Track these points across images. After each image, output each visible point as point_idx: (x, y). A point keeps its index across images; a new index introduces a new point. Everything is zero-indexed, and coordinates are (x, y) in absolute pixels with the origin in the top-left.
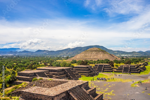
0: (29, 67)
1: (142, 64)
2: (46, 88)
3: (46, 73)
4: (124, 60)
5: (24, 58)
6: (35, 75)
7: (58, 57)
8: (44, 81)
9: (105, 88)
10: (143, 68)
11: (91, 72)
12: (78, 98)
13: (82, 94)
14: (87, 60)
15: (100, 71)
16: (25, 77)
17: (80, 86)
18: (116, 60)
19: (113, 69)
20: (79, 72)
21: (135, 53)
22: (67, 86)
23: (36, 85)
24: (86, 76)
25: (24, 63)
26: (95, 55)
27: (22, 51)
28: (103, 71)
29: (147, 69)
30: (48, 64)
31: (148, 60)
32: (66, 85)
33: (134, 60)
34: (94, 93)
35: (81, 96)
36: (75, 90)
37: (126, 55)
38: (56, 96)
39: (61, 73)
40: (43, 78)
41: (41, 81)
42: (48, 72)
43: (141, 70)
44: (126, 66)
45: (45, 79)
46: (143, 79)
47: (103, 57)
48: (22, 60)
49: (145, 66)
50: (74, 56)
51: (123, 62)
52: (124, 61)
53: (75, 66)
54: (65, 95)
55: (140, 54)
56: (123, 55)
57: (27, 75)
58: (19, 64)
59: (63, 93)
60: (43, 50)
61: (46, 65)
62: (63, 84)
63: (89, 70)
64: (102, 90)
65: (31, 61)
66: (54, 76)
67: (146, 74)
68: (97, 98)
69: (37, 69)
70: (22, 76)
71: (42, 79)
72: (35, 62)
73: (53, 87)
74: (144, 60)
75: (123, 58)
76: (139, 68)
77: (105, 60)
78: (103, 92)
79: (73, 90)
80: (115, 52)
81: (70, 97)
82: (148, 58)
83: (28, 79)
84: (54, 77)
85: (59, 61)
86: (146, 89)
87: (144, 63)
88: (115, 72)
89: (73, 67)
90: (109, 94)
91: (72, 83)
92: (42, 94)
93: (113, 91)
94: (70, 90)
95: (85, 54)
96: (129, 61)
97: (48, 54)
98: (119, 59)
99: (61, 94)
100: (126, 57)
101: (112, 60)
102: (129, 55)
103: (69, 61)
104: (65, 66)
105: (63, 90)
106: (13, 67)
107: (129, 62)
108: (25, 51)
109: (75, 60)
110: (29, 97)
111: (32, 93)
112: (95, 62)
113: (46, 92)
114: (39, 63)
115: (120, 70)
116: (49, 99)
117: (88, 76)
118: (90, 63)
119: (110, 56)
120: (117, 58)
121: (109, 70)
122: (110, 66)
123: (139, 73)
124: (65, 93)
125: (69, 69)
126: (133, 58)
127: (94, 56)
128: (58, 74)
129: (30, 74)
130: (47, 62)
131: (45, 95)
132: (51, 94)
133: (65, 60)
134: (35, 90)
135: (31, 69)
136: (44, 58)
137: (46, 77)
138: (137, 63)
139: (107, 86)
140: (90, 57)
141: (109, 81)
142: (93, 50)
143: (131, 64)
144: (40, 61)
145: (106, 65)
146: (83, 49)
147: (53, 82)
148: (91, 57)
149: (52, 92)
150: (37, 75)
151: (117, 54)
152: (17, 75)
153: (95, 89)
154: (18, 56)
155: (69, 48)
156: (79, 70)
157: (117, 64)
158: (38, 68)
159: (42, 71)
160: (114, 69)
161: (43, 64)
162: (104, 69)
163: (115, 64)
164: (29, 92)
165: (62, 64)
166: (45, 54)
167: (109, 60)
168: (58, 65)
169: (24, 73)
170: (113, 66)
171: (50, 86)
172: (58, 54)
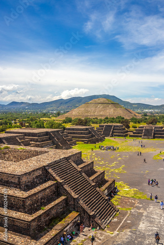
2: (11, 162)
3: (19, 139)
4: (147, 117)
6: (1, 141)
7: (43, 113)
8: (10, 151)
9: (111, 161)
11: (93, 136)
12: (63, 177)
13: (69, 171)
14: (89, 117)
15: (108, 135)
17: (67, 159)
18: (135, 117)
19: (127, 132)
20: (73, 137)
22: (45, 159)
24: (85, 143)
26: (102, 110)
28: (112, 134)
30: (26, 124)
32: (45, 157)
33: (162, 117)
34: (91, 169)
35: (67, 175)
36: (57, 165)
37: (150, 111)
38: (26, 174)
39: (44, 139)
40: (11, 146)
41: (5, 151)
42: (23, 137)
44: (147, 128)
45: (14, 148)
47: (114, 113)
50: (68, 112)
51: (145, 121)
52: (146, 119)
53: (67, 127)
54: (41, 172)
56: (147, 110)
59: (37, 169)
60: (20, 102)
61: (22, 125)
62: (40, 156)
63: (90, 133)
64: (106, 164)
66: (33, 142)
68: (94, 177)
69: (5, 133)
71: (7, 148)
72: (6, 122)
73: (23, 160)
75: (146, 115)
77: (117, 118)
78: (109, 167)
79: (54, 164)
80: (134, 106)
81: (48, 176)
84: (33, 144)
85: (44, 119)
88: (131, 136)
89: (64, 129)
90: (117, 171)
91: (54, 154)
92: (3, 171)
93: (124, 166)
94: (49, 165)
95: (87, 109)
96: (154, 120)
97: (27, 109)
98: (139, 117)
99: (34, 171)
100: (151, 113)
101: (128, 118)
102: (156, 111)
103: (58, 120)
104: (51, 127)
105: (37, 165)
107: (154, 122)
109: (69, 118)
112: (101, 121)
113: (9, 169)
114: (13, 122)
115: (137, 134)
116: (14, 179)
117: (87, 143)
118: (93, 123)
119: (126, 112)
120: (137, 114)
121: (122, 133)
122: (124, 127)
124: (41, 169)
125: (58, 131)
126: (162, 114)
127: (100, 112)
128: (39, 140)
130: (25, 121)
131: (7, 174)
132: (17, 172)
133: (54, 118)
136: (21, 115)
137: (19, 144)
139: (115, 159)
140: (94, 112)
142: (99, 101)
143: (157, 123)
144: (15, 120)
145: (117, 126)
146: (83, 101)
147: (25, 152)
148: (96, 114)
149: (20, 168)
150: (4, 141)
151: (137, 108)
153: (93, 163)
155: (62, 99)
156: (74, 133)
157: (135, 125)
158: (8, 130)
159: (12, 135)
160: (130, 131)
161: (18, 124)
162: (113, 132)
163: (131, 124)
165: (46, 124)
166: (24, 108)
167: (123, 118)
168: (41, 126)
170: (128, 127)
171: (19, 158)
172: (43, 108)
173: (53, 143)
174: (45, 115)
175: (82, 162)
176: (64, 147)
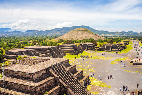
0: (17, 46)
1: (123, 43)
2: (28, 66)
3: (33, 52)
4: (108, 39)
5: (15, 38)
6: (21, 53)
8: (27, 59)
9: (86, 65)
10: (123, 47)
11: (76, 50)
12: (58, 74)
13: (62, 71)
14: (73, 39)
15: (84, 50)
16: (12, 56)
17: (61, 63)
18: (100, 39)
19: (96, 47)
20: (64, 51)
21: (118, 33)
22: (48, 64)
23: (19, 63)
24: (71, 54)
25: (14, 43)
26: (81, 35)
27: (12, 31)
28: (87, 49)
29: (127, 48)
30: (36, 43)
31: (130, 40)
32: (48, 63)
33: (116, 39)
34: (74, 69)
35: (60, 73)
37: (109, 35)
38: (36, 73)
39: (47, 52)
41: (24, 59)
42: (34, 51)
43: (122, 48)
44: (108, 45)
45: (29, 57)
46: (123, 57)
47: (88, 36)
48: (13, 39)
49: (126, 45)
50: (61, 36)
51: (106, 41)
52: (107, 40)
53: (61, 45)
54: (45, 72)
55: (122, 34)
56: (107, 35)
57: (14, 53)
58: (9, 44)
59: (43, 70)
60: (33, 30)
61: (34, 44)
62: (44, 62)
63: (74, 48)
64: (84, 66)
65: (21, 40)
66: (40, 54)
67: (126, 52)
68: (77, 74)
69: (24, 48)
70: (10, 54)
71: (25, 57)
72: (24, 42)
74: (126, 40)
76: (120, 47)
77: (90, 39)
78: (85, 68)
79: (53, 67)
80: (100, 32)
81: (50, 74)
82: (130, 38)
83: (15, 57)
84: (40, 55)
85: (47, 40)
86: (124, 66)
87: (125, 42)
88: (98, 50)
89: (59, 46)
90: (90, 71)
91: (53, 61)
92: (23, 71)
93: (94, 67)
94: (50, 67)
95: (72, 34)
96: (112, 40)
97: (37, 34)
98: (103, 39)
99: (41, 71)
100: (110, 36)
101: (96, 40)
102: (113, 35)
103: (56, 40)
104: (51, 45)
105: (43, 67)
106: (3, 46)
107: (112, 42)
108: (16, 31)
109: (62, 40)
110: (11, 74)
111: (14, 71)
112: (81, 41)
113: (27, 70)
114: (29, 42)
115: (102, 49)
116: (29, 75)
117: (72, 54)
118: (76, 42)
119: (95, 36)
120: (101, 37)
121: (93, 48)
122: (94, 45)
123: (120, 51)
124: (45, 70)
125: (55, 47)
126: (116, 37)
128: (44, 52)
129: (17, 53)
130: (36, 41)
131: (25, 73)
132: (31, 71)
133: (53, 40)
134: (17, 68)
135: (20, 48)
136: (33, 38)
137: (32, 55)
138: (119, 43)
139: (89, 64)
140: (76, 36)
141: (91, 58)
142: (79, 30)
143: (114, 43)
144: (30, 41)
145: (90, 44)
146: (70, 29)
147: (36, 59)
148: (78, 37)
149: (33, 69)
150: (23, 53)
151: (102, 34)
152: (4, 54)
153: (76, 66)
154: (9, 36)
155: (57, 28)
156: (65, 48)
157: (100, 43)
158: (26, 47)
159: (28, 50)
161: (32, 43)
162: (87, 48)
163: (98, 43)
164: (11, 69)
165: (48, 43)
166: (35, 34)
167: (94, 40)
168: (45, 44)
169: (11, 52)
170: (97, 45)
171: (32, 63)
172: (46, 34)
173: (53, 54)
174: (47, 38)
175: (69, 65)
176: (59, 57)
